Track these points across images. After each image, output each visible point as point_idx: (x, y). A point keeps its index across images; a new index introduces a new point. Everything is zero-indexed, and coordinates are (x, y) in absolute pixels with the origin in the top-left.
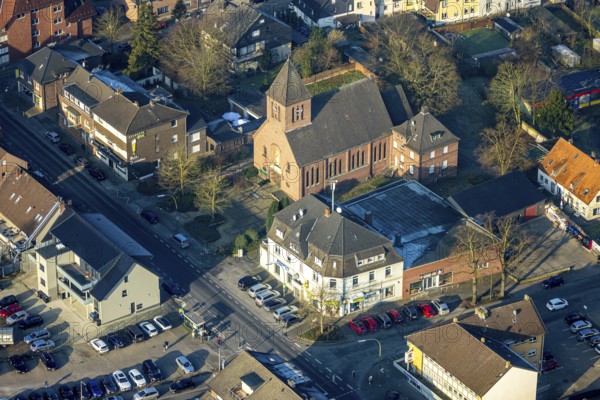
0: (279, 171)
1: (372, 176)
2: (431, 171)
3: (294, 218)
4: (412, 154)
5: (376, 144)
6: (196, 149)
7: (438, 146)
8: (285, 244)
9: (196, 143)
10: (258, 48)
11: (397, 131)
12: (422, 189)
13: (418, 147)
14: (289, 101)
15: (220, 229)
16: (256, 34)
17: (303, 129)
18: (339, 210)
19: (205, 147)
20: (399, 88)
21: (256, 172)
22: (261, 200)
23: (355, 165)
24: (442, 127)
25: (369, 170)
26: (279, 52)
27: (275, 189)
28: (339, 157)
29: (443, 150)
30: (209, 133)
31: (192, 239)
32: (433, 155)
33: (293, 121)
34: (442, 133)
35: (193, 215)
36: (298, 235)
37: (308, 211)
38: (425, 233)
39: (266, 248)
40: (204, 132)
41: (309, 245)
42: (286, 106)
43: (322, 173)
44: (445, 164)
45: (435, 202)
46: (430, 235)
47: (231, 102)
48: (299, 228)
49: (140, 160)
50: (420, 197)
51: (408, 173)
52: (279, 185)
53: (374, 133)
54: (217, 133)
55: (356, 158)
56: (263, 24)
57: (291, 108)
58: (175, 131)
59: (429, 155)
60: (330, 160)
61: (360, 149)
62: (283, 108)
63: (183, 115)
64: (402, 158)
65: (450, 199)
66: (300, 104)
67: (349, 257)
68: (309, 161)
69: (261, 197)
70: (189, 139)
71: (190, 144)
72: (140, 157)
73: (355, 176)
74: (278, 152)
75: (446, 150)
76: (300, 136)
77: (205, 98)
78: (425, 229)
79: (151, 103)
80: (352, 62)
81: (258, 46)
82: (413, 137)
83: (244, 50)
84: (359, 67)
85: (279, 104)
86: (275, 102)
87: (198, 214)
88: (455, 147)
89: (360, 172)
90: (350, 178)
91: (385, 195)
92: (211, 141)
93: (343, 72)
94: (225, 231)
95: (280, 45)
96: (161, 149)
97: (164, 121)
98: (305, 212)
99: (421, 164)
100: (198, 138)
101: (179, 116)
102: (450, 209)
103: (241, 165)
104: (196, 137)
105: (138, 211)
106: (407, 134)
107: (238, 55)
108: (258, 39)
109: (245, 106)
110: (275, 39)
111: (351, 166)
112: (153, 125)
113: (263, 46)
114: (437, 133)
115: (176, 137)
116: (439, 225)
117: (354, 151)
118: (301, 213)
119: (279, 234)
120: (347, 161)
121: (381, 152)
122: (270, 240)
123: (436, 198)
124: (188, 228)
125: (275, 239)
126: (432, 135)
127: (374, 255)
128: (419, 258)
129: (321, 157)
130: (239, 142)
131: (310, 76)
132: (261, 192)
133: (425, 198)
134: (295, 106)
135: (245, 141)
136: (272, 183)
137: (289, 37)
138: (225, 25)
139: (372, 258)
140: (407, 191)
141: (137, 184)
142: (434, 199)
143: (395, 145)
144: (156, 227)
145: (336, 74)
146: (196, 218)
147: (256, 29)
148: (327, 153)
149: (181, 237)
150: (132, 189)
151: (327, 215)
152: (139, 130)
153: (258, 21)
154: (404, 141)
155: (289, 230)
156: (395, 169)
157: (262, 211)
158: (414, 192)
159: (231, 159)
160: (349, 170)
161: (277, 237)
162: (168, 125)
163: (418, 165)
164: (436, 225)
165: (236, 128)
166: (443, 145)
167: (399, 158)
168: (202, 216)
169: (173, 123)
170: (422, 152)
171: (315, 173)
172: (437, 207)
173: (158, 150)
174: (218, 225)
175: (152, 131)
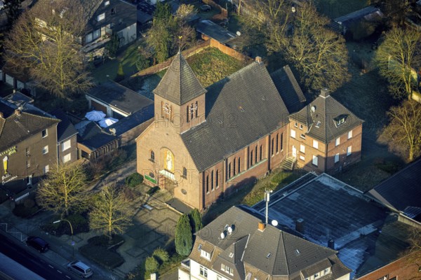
0: (172, 177)
1: (270, 170)
2: (337, 160)
3: (222, 235)
4: (316, 144)
5: (274, 136)
6: (67, 158)
7: (342, 132)
8: (215, 266)
9: (67, 152)
10: (103, 33)
11: (295, 118)
12: (336, 182)
13: (323, 135)
14: (183, 98)
15: (121, 251)
16: (101, 17)
17: (198, 128)
18: (275, 223)
19: (77, 155)
20: (287, 68)
21: (141, 178)
22: (155, 212)
23: (253, 163)
24: (344, 110)
25: (267, 165)
26: (125, 35)
27: (169, 197)
28: (238, 154)
29: (347, 135)
30: (80, 140)
31: (93, 266)
32: (338, 142)
33: (188, 121)
34: (345, 116)
35: (86, 237)
36: (232, 255)
37: (237, 227)
38: (356, 235)
39: (188, 271)
40: (75, 139)
41: (245, 265)
42: (181, 105)
43: (222, 175)
44: (350, 150)
45: (354, 196)
46: (362, 236)
47: (89, 98)
48: (232, 247)
49: (13, 178)
50: (337, 192)
51: (310, 164)
52: (171, 192)
53: (271, 125)
54: (86, 138)
55: (254, 154)
56: (109, 6)
57: (185, 106)
58: (46, 142)
59: (335, 142)
60: (230, 160)
61: (258, 143)
62: (177, 108)
63: (55, 122)
64: (303, 148)
65: (373, 192)
66: (194, 101)
67: (294, 276)
68: (209, 165)
69: (154, 208)
70: (60, 148)
71: (61, 154)
72: (12, 176)
73: (254, 174)
74: (169, 156)
75: (350, 135)
76: (196, 136)
77: (69, 100)
78: (355, 230)
79: (16, 113)
80: (206, 38)
81: (103, 31)
82: (315, 124)
83: (90, 37)
84: (215, 44)
85: (170, 103)
86: (165, 101)
87: (90, 235)
88: (359, 130)
89: (258, 169)
90: (249, 177)
91: (297, 195)
92: (82, 147)
93: (198, 52)
94: (126, 252)
95: (125, 26)
96: (32, 164)
97: (34, 133)
98: (233, 227)
99: (327, 154)
100: (69, 147)
101: (49, 125)
102: (374, 203)
103: (120, 172)
104: (67, 145)
105: (23, 239)
106: (308, 121)
107: (83, 43)
108: (104, 23)
109: (108, 102)
110: (120, 21)
111: (250, 164)
112: (24, 138)
113: (109, 30)
114: (341, 117)
115: (46, 148)
116: (369, 223)
117: (252, 146)
118: (230, 230)
119: (205, 255)
120: (246, 159)
121: (278, 144)
122: (192, 262)
123: (355, 192)
124: (85, 252)
125: (200, 261)
126: (336, 119)
127: (320, 271)
128: (361, 266)
129: (221, 158)
130: (114, 146)
131: (166, 59)
132: (153, 202)
133: (341, 192)
134: (189, 104)
135: (120, 145)
136: (162, 190)
137: (134, 17)
138: (64, 11)
139: (319, 274)
140: (320, 186)
141: (13, 206)
142: (352, 193)
143: (293, 134)
144: (48, 256)
145: (191, 54)
146: (90, 240)
147: (101, 13)
148: (226, 153)
149: (80, 264)
150: (7, 213)
151: (261, 229)
152: (10, 146)
153: (103, 4)
154: (305, 130)
155: (217, 249)
156: (294, 160)
157: (160, 224)
158: (328, 187)
159: (109, 166)
160: (248, 168)
161: (202, 258)
162: (39, 136)
163: (324, 155)
164: (364, 224)
165: (107, 129)
166: (348, 130)
167: (298, 148)
168: (97, 237)
169: (44, 133)
170: (327, 140)
171: (214, 176)
172: (359, 202)
173: (29, 165)
174: (118, 247)
175: (24, 144)
